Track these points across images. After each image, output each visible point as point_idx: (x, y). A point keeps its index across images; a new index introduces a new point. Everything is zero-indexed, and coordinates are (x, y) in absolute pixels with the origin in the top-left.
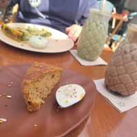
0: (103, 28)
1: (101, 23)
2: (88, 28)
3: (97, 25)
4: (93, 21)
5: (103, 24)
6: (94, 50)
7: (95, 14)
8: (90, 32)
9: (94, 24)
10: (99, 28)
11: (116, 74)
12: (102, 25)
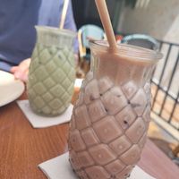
0: (64, 57)
1: (58, 49)
2: (37, 60)
3: (51, 53)
4: (45, 47)
5: (62, 49)
6: (55, 97)
7: (45, 34)
8: (42, 67)
9: (46, 51)
10: (56, 56)
11: (83, 147)
12: (60, 53)
